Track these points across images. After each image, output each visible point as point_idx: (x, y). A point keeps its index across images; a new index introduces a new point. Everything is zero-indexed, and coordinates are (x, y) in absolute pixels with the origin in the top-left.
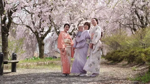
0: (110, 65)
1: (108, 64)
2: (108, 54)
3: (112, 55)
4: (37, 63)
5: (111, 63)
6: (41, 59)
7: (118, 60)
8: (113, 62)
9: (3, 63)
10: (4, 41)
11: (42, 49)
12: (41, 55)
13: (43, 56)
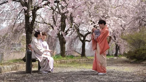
0: (134, 63)
1: (131, 63)
2: (129, 52)
3: (135, 53)
4: (60, 62)
5: (134, 61)
6: (63, 57)
7: (142, 59)
8: (136, 61)
9: (31, 61)
10: (28, 38)
11: (63, 47)
12: (63, 53)
13: (64, 54)
